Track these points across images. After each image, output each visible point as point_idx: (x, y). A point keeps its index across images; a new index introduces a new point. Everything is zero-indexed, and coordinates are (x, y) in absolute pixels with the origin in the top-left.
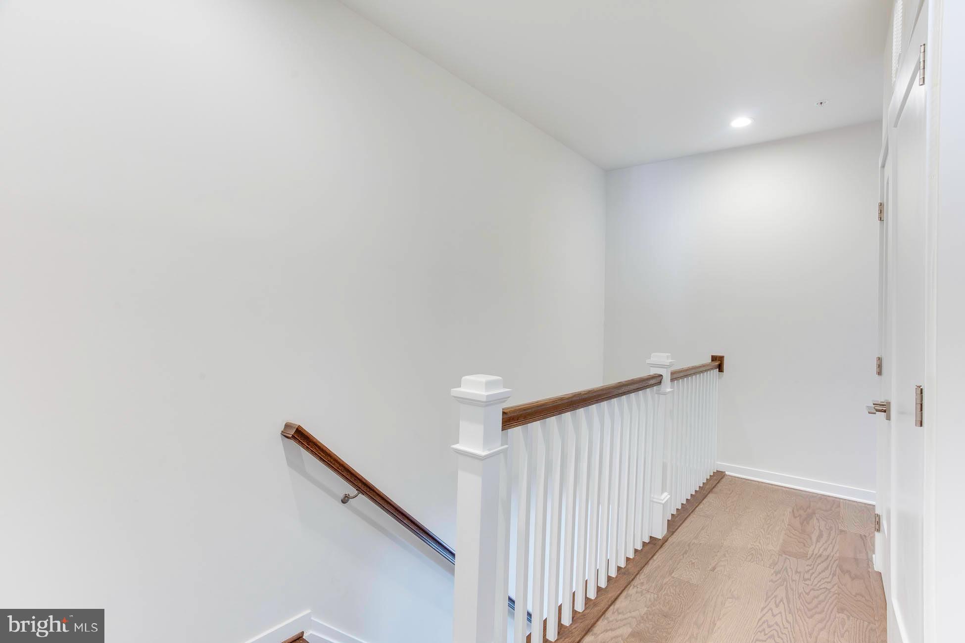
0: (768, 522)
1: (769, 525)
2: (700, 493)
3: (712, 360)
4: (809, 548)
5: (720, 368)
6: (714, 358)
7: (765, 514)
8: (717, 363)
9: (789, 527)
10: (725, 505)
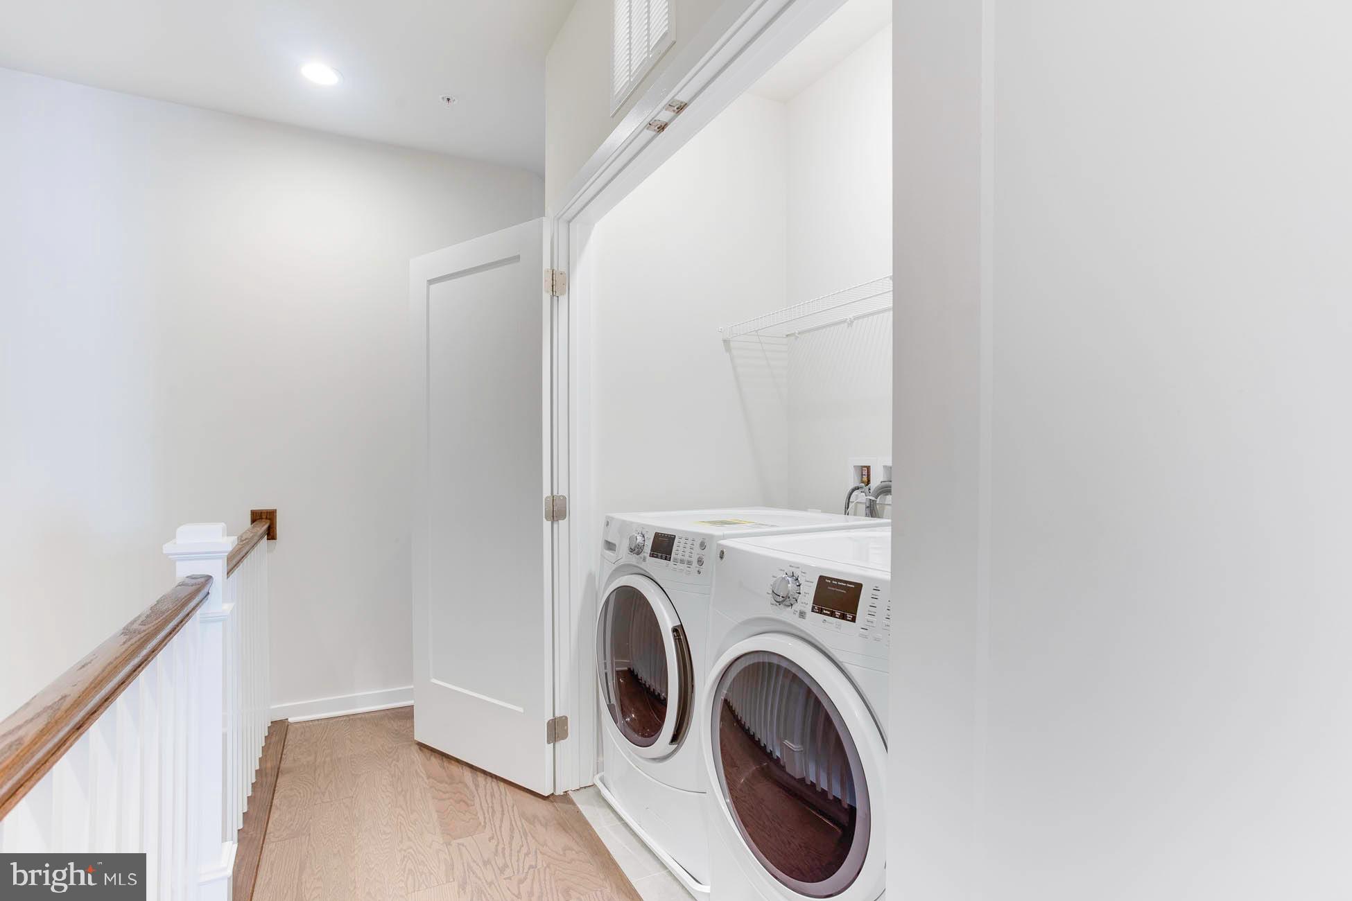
0: (400, 789)
1: (403, 793)
2: (262, 785)
3: (253, 521)
4: (474, 805)
5: (271, 534)
6: (257, 517)
7: (388, 773)
8: (263, 527)
9: (431, 780)
10: (318, 789)
